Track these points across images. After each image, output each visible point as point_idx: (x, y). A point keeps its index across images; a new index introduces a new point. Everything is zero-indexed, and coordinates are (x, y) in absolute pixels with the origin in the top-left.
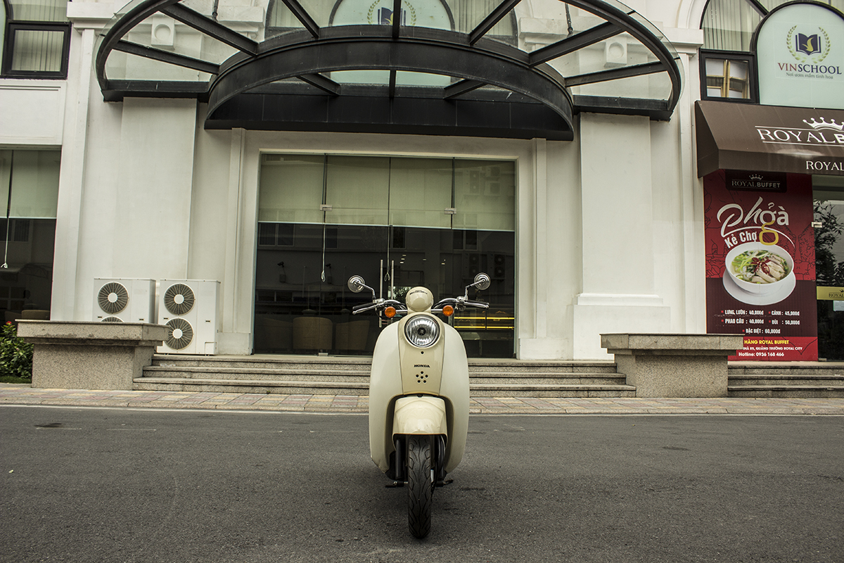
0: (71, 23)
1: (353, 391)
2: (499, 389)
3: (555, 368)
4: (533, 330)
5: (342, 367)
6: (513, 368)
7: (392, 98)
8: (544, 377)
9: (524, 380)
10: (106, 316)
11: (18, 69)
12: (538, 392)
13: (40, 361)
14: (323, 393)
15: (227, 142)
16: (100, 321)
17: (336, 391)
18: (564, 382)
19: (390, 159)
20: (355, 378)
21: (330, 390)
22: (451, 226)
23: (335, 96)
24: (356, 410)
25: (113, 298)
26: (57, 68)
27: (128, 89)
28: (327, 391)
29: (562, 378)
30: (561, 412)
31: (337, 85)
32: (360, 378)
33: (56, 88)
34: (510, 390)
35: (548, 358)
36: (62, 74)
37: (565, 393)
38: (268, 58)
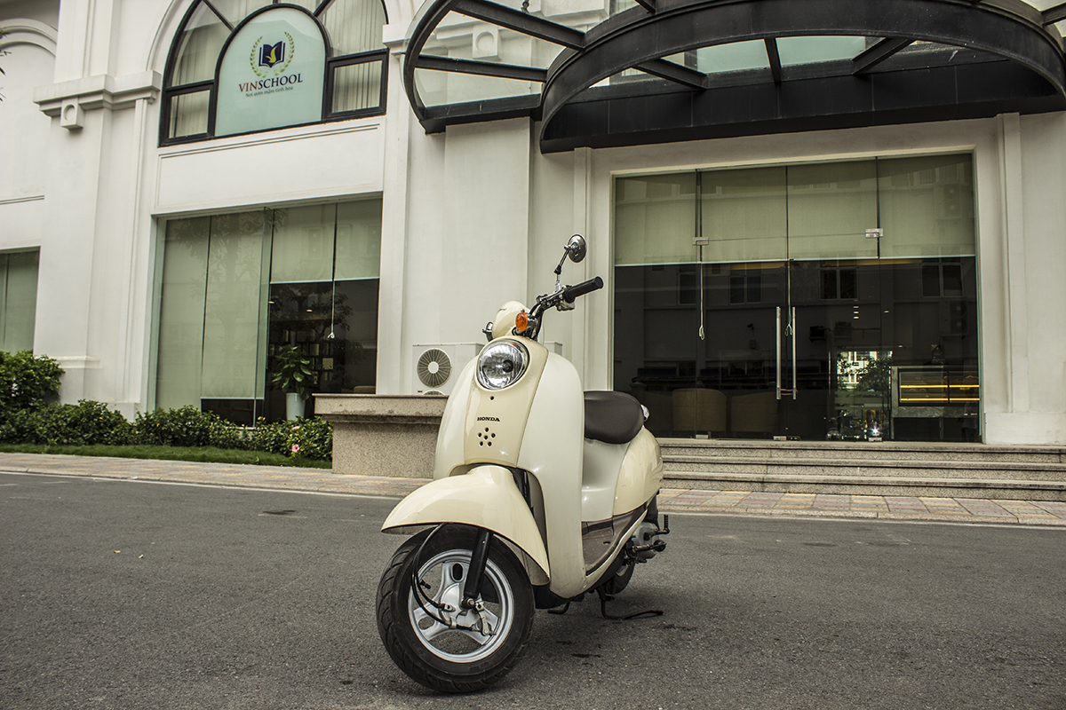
0: (388, 49)
1: (714, 483)
2: (928, 485)
3: (1029, 456)
4: (1006, 399)
5: (709, 452)
6: (960, 455)
7: (778, 83)
8: (1007, 469)
9: (973, 472)
10: (426, 390)
11: (340, 110)
12: (992, 491)
13: (342, 442)
14: (674, 486)
15: (569, 167)
16: (422, 394)
17: (691, 483)
18: (1040, 478)
19: (786, 168)
20: (722, 466)
21: (684, 482)
22: (879, 255)
23: (701, 91)
24: (694, 509)
25: (433, 367)
26: (375, 103)
27: (448, 115)
28: (680, 483)
29: (1038, 470)
30: (1009, 521)
31: (702, 76)
32: (729, 466)
33: (374, 127)
34: (946, 486)
35: (1032, 443)
36: (381, 110)
37: (1038, 495)
38: (597, 50)
